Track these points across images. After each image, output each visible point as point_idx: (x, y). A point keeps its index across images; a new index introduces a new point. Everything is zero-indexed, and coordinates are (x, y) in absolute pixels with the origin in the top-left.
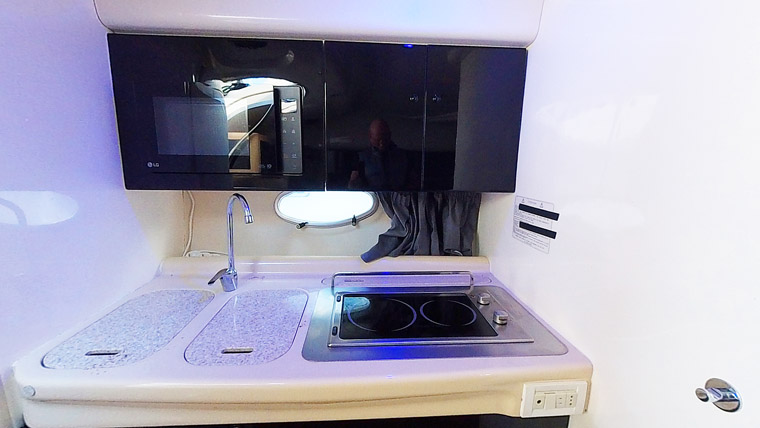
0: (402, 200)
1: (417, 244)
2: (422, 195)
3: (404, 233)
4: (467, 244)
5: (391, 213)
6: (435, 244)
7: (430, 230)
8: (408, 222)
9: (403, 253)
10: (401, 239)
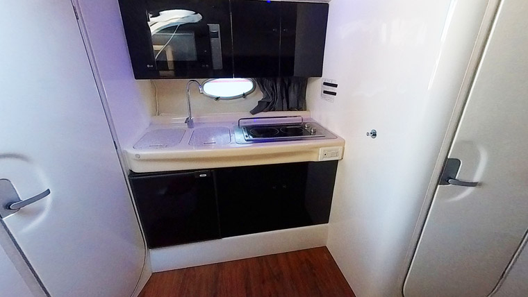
0: (269, 83)
1: (276, 105)
2: (279, 80)
3: (270, 100)
4: (301, 105)
5: (263, 90)
6: (285, 105)
7: (282, 99)
8: (272, 94)
9: (270, 110)
10: (268, 103)
